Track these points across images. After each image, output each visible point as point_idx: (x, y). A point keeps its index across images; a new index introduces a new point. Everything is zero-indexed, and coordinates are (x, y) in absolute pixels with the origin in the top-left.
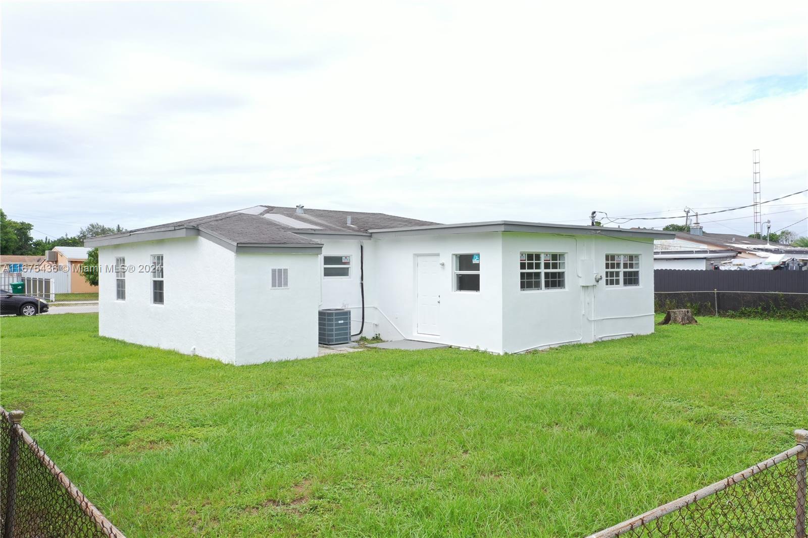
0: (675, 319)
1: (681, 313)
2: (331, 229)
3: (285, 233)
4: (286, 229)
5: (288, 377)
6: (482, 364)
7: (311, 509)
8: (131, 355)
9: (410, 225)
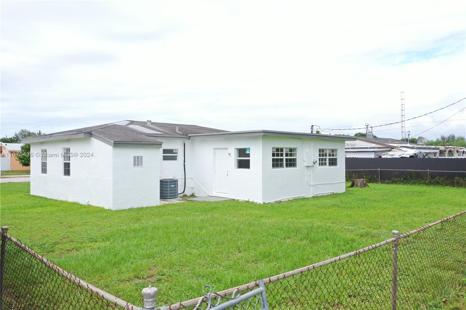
0: (357, 184)
1: (360, 181)
2: (167, 134)
3: (141, 136)
4: (141, 133)
5: (143, 216)
6: (251, 209)
7: (158, 281)
8: (51, 205)
9: (212, 132)
